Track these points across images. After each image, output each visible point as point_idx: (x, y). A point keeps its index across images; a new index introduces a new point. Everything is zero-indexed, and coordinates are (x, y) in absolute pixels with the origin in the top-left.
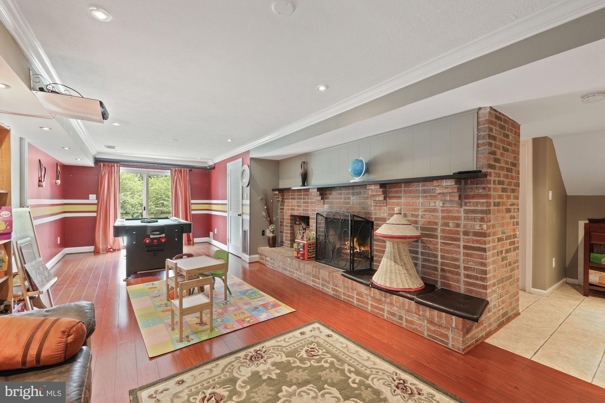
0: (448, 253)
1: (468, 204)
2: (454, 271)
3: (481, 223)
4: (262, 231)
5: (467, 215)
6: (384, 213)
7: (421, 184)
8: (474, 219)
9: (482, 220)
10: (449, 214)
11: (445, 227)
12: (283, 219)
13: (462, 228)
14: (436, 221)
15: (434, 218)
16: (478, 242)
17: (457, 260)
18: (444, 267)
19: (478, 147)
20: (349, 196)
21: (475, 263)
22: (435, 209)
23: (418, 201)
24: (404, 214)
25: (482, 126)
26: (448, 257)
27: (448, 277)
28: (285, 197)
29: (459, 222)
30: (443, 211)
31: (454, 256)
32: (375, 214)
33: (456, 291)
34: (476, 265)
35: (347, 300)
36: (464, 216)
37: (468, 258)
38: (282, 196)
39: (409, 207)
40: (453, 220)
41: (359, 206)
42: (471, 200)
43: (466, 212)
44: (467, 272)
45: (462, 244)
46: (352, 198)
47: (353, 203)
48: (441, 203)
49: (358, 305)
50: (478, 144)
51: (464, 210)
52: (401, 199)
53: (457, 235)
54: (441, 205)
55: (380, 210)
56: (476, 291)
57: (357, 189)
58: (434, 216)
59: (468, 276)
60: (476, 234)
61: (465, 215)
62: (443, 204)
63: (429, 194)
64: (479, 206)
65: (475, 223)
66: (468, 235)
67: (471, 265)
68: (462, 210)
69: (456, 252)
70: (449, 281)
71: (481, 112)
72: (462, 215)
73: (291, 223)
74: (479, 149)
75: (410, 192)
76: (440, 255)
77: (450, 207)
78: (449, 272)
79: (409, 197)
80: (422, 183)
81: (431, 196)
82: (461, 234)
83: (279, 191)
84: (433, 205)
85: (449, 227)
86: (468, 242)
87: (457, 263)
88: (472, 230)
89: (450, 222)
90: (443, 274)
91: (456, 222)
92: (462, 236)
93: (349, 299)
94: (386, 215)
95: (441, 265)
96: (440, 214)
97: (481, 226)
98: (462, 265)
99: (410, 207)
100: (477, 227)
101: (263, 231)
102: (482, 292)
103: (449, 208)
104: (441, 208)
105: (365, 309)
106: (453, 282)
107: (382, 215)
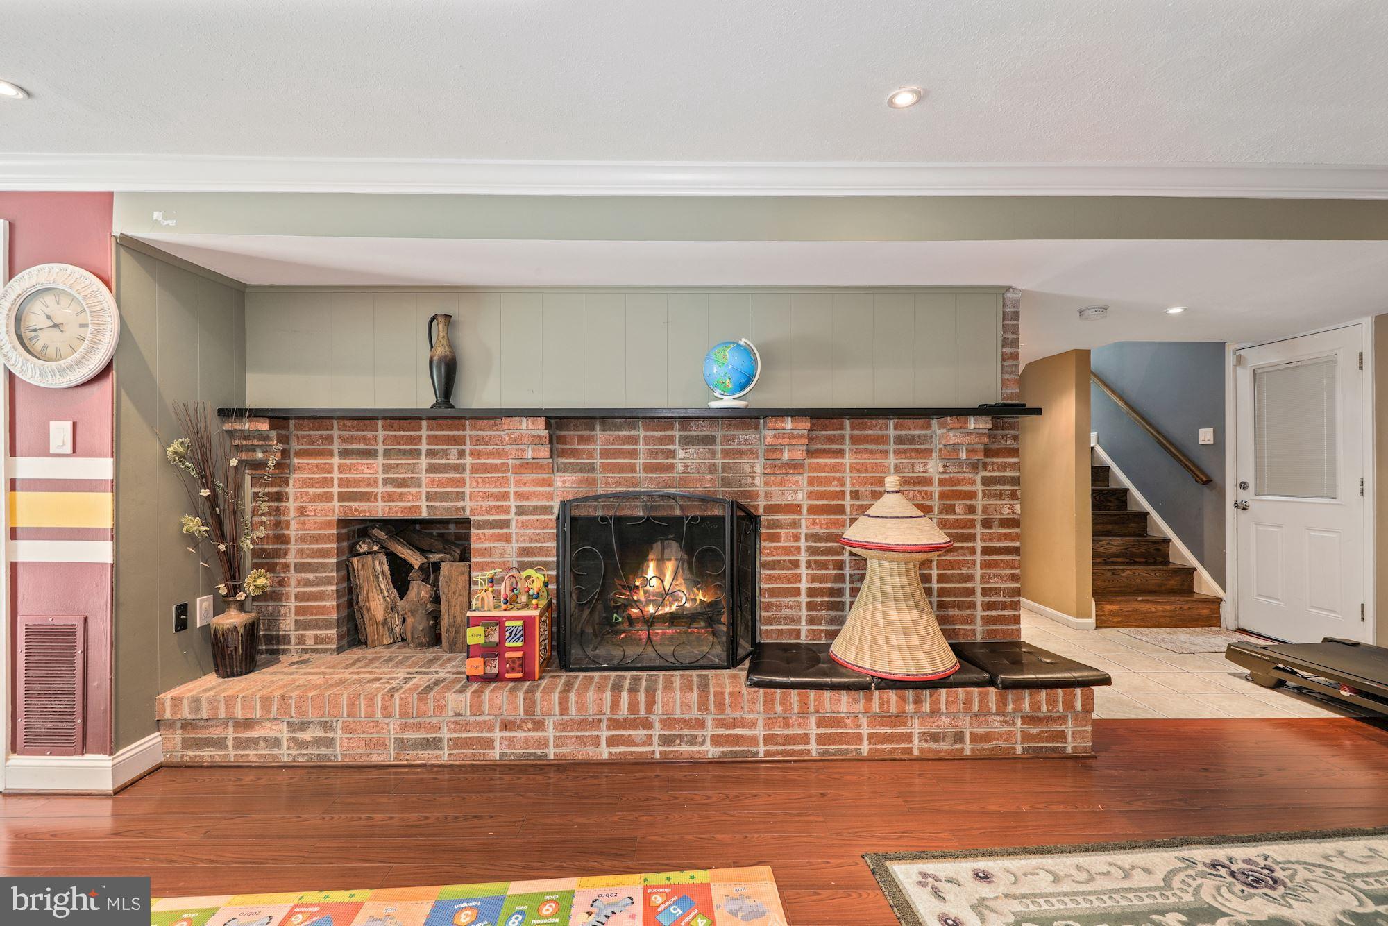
0: (953, 568)
1: (989, 467)
2: (964, 602)
3: (1012, 502)
4: (179, 608)
5: (989, 488)
6: (795, 492)
7: (891, 423)
8: (1001, 495)
9: (1013, 495)
10: (954, 488)
11: (947, 514)
12: (284, 539)
13: (980, 513)
14: (928, 503)
15: (923, 498)
16: (1006, 537)
17: (970, 578)
18: (944, 599)
19: (1003, 360)
20: (671, 447)
21: (1002, 577)
22: (926, 478)
23: (886, 461)
24: (851, 492)
25: (1010, 323)
26: (952, 575)
27: (952, 617)
28: (295, 446)
29: (972, 502)
30: (942, 482)
31: (965, 571)
32: (768, 495)
33: (969, 640)
34: (1003, 582)
35: (784, 753)
36: (983, 491)
37: (989, 571)
38: (284, 439)
39: (864, 475)
40: (961, 500)
41: (708, 477)
42: (995, 460)
43: (986, 482)
44: (987, 599)
45: (979, 545)
46: (681, 453)
47: (686, 467)
48: (941, 465)
49: (824, 753)
50: (1004, 354)
51: (983, 478)
52: (843, 457)
53: (969, 528)
54: (941, 469)
55: (782, 484)
56: (1003, 631)
57: (698, 427)
58: (923, 494)
59: (988, 606)
60: (1005, 523)
61: (984, 488)
62: (944, 466)
63: (912, 447)
64: (1008, 469)
65: (1001, 502)
66: (991, 527)
67: (995, 583)
68: (979, 478)
69: (967, 562)
70: (954, 624)
71: (1009, 295)
72: (979, 488)
73: (339, 552)
74: (1005, 364)
75: (867, 440)
76: (936, 575)
77: (959, 472)
78: (954, 607)
79: (865, 451)
80: (896, 421)
81: (917, 450)
82: (978, 525)
83: (270, 418)
84: (922, 469)
85: (955, 513)
86: (991, 540)
87: (970, 585)
88: (997, 517)
89: (957, 503)
90: (943, 613)
91: (968, 502)
92: (979, 531)
93: (789, 747)
94: (800, 496)
95: (939, 596)
96: (936, 489)
97: (1012, 506)
98: (979, 587)
99: (867, 475)
100: (1006, 510)
101: (183, 609)
102: (1013, 630)
103: (955, 475)
104: (937, 476)
105: (850, 756)
106: (962, 624)
107: (789, 499)
